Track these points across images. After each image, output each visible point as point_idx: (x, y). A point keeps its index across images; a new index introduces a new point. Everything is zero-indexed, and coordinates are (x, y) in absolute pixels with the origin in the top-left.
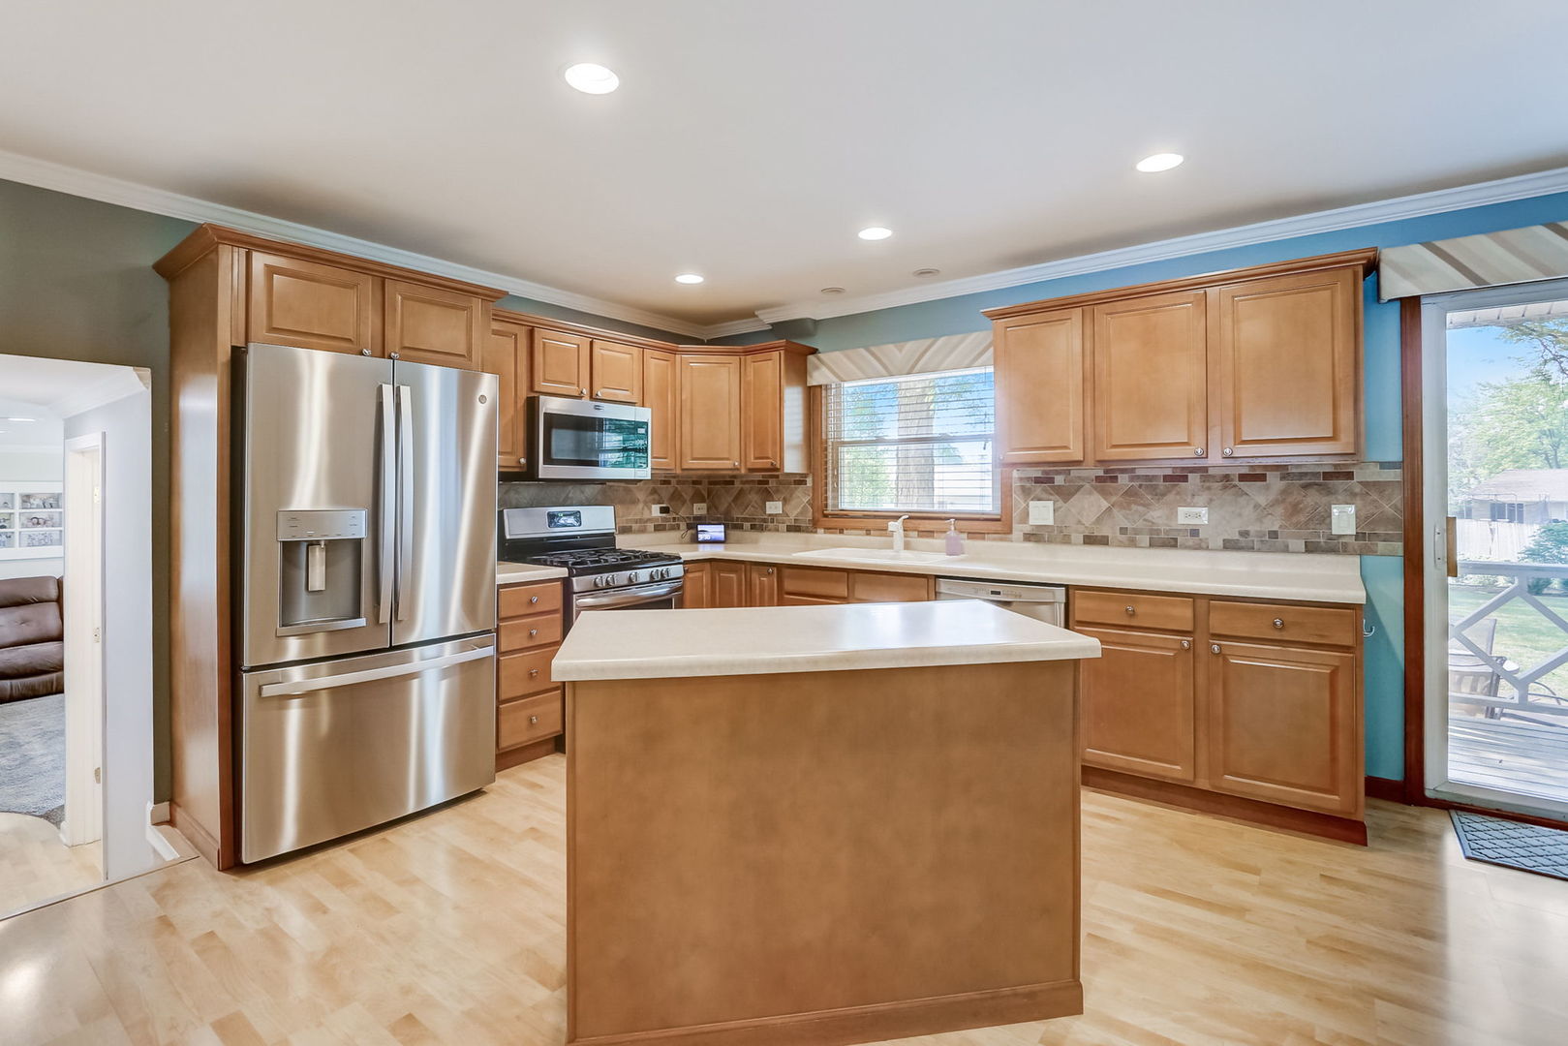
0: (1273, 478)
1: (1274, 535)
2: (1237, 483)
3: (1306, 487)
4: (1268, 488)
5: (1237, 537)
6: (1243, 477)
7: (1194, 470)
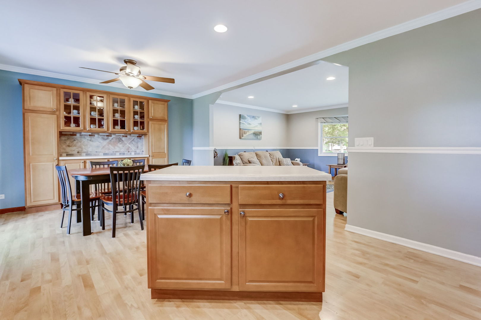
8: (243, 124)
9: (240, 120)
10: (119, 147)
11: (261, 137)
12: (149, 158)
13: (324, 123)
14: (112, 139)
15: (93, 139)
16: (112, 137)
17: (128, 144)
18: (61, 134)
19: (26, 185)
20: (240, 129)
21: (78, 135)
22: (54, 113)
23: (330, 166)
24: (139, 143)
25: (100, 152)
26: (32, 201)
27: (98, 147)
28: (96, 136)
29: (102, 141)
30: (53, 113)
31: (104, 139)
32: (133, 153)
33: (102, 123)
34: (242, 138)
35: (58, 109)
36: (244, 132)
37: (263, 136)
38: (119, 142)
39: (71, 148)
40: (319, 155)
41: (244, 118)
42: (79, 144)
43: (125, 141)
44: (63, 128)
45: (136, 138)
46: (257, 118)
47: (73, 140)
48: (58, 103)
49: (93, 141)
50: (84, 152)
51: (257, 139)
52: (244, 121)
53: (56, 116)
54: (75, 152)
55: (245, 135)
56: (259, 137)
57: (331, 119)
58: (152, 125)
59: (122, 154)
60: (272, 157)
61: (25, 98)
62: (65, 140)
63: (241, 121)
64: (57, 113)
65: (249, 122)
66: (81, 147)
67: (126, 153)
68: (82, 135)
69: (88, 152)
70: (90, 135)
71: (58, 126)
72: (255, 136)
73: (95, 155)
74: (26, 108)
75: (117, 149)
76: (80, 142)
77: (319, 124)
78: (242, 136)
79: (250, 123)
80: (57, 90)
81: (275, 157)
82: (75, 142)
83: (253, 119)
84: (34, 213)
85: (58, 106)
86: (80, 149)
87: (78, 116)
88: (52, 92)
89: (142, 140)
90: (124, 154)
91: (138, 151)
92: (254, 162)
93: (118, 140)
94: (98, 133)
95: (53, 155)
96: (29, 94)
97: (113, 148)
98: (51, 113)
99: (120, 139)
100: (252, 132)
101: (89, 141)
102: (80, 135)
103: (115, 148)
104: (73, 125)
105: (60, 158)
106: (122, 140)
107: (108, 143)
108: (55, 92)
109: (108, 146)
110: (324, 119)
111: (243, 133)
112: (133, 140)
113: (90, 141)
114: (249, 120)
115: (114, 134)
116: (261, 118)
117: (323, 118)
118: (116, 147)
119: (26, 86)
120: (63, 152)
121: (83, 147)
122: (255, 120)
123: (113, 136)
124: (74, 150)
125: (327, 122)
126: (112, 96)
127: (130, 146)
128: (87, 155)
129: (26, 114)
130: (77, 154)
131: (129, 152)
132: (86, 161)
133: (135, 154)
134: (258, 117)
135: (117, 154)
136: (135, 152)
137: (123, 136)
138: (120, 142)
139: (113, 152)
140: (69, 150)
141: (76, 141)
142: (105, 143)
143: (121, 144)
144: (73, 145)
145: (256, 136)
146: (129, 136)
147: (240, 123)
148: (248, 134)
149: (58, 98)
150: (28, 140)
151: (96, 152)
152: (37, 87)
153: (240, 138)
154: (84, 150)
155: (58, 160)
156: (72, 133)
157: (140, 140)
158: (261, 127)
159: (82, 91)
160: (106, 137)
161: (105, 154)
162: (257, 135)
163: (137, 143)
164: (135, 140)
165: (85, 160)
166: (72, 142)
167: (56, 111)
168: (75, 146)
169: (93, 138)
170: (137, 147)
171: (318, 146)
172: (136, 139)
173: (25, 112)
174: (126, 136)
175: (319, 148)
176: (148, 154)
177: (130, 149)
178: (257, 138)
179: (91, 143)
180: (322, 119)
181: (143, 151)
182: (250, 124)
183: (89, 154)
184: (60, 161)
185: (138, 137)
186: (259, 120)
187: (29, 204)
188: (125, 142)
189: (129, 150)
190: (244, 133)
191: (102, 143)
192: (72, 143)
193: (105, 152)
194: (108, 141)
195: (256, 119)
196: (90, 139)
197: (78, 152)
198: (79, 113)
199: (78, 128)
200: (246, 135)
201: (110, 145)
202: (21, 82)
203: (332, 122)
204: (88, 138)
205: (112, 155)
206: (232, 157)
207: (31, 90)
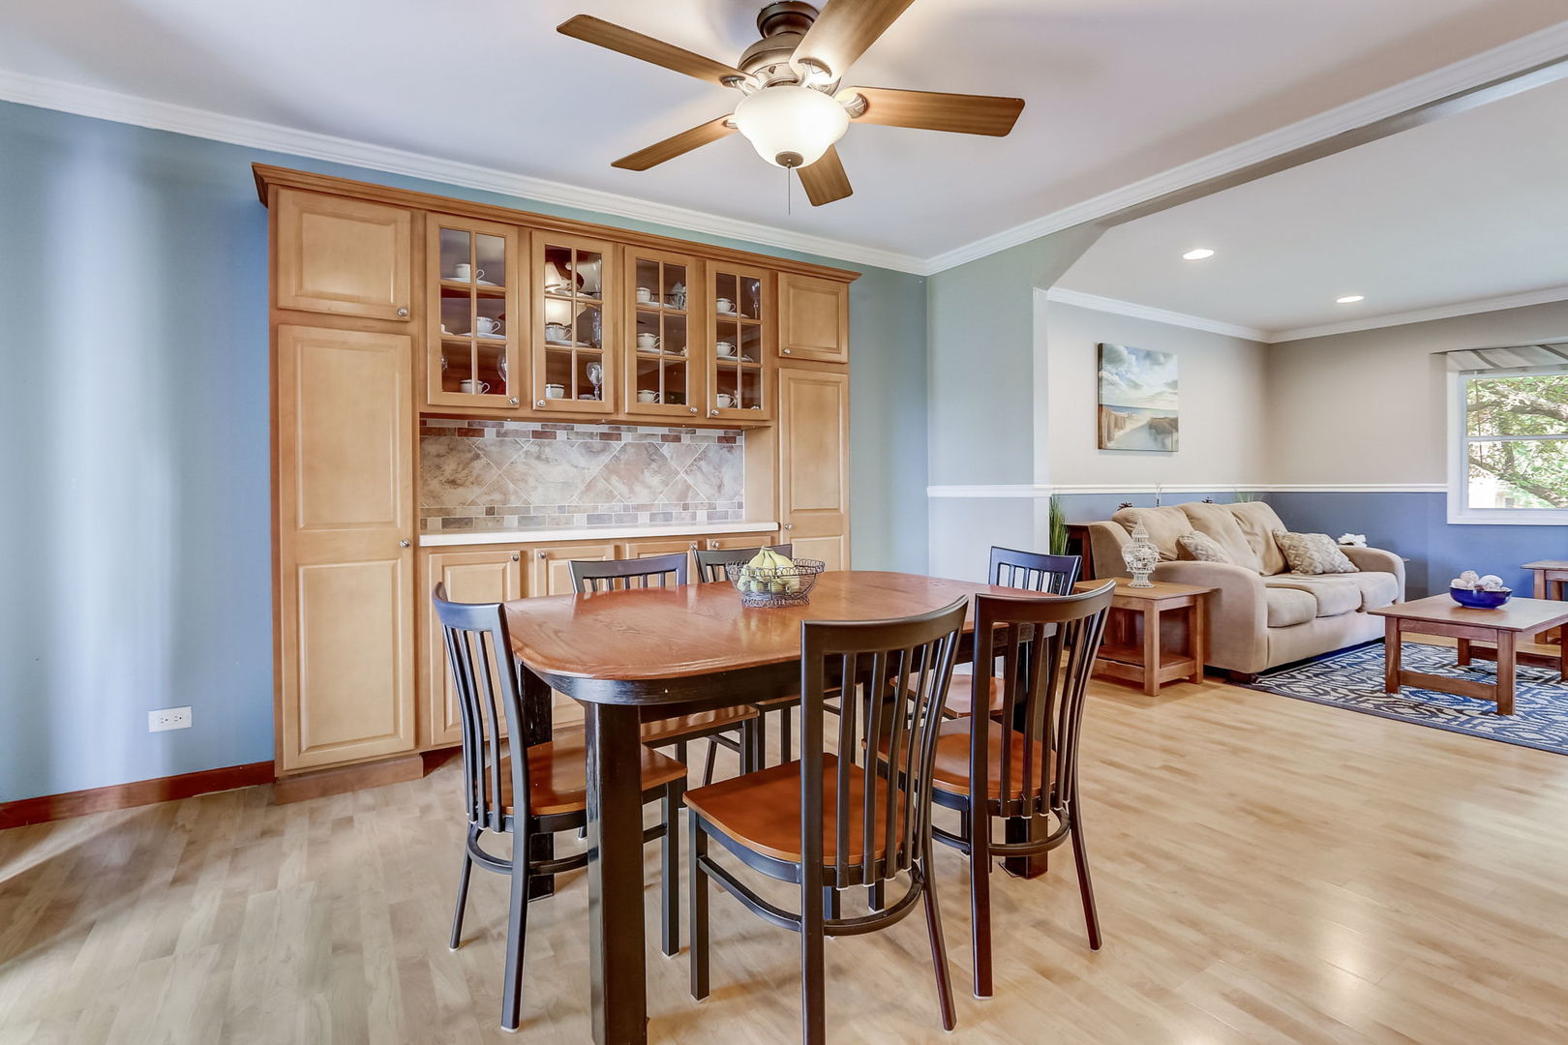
8: (1112, 384)
9: (1099, 369)
10: (650, 487)
11: (1177, 441)
12: (776, 535)
13: (1481, 371)
14: (624, 449)
15: (547, 450)
16: (623, 442)
17: (682, 474)
18: (430, 427)
19: (277, 672)
20: (1100, 406)
21: (490, 433)
22: (401, 326)
23: (1545, 570)
24: (724, 470)
25: (577, 509)
26: (304, 748)
27: (567, 485)
28: (561, 435)
29: (582, 462)
30: (395, 325)
31: (590, 451)
32: (702, 514)
33: (593, 378)
34: (1109, 445)
35: (418, 312)
36: (1116, 418)
37: (1183, 434)
38: (649, 464)
39: (460, 489)
40: (1453, 518)
41: (1116, 359)
42: (495, 471)
43: (671, 458)
44: (439, 398)
45: (715, 445)
46: (1162, 359)
47: (469, 455)
48: (418, 281)
49: (547, 461)
50: (514, 511)
51: (1165, 450)
52: (1117, 374)
53: (407, 339)
54: (478, 512)
55: (1118, 434)
56: (1168, 442)
57: (1518, 354)
58: (789, 386)
59: (661, 516)
60: (1249, 531)
61: (282, 258)
62: (439, 456)
63: (1104, 374)
64: (414, 327)
65: (1133, 378)
66: (499, 487)
67: (674, 512)
68: (505, 434)
69: (528, 510)
70: (536, 434)
71: (417, 389)
72: (1156, 439)
73: (556, 524)
74: (282, 303)
75: (642, 496)
76: (499, 465)
77: (1452, 378)
78: (1109, 439)
79: (1138, 381)
80: (413, 220)
81: (1258, 530)
82: (477, 465)
83: (1148, 362)
84: (312, 798)
85: (419, 295)
86: (497, 496)
87: (501, 342)
88: (392, 226)
89: (737, 452)
90: (667, 517)
91: (721, 505)
92: (1211, 552)
93: (644, 454)
94: (569, 422)
95: (393, 523)
96: (299, 236)
97: (624, 489)
98: (389, 326)
99: (651, 450)
100: (1144, 419)
101: (534, 462)
102: (498, 434)
103: (632, 491)
104: (473, 385)
105: (425, 540)
106: (663, 456)
107: (606, 466)
108: (405, 228)
109: (607, 480)
110: (1479, 355)
111: (1112, 425)
112: (703, 456)
113: (538, 458)
114: (1134, 367)
115: (629, 430)
116: (1175, 358)
117: (1474, 351)
118: (638, 488)
119: (286, 196)
120: (429, 512)
121: (511, 486)
122: (1157, 368)
123: (627, 437)
124: (473, 503)
125: (1497, 368)
126: (634, 254)
127: (689, 480)
128: (527, 521)
129: (283, 330)
130: (485, 519)
131: (686, 507)
132: (530, 553)
133: (710, 517)
134: (1167, 356)
135: (640, 521)
136: (712, 507)
137: (664, 438)
138: (654, 465)
139: (626, 508)
140: (452, 499)
141: (484, 460)
142: (595, 466)
143: (655, 472)
144: (471, 479)
145: (1159, 437)
146: (686, 439)
147: (1100, 380)
149: (419, 258)
150: (292, 451)
151: (561, 508)
152: (330, 203)
153: (1100, 448)
154: (514, 502)
155: (415, 546)
156: (465, 424)
157: (729, 455)
158: (1175, 398)
159: (516, 228)
160: (597, 443)
161: (595, 520)
162: (1163, 429)
163: (718, 467)
164: (711, 454)
165: (523, 549)
166: (466, 465)
167: (407, 318)
168: (478, 481)
169: (549, 445)
170: (720, 487)
171: (1444, 479)
172: (715, 450)
173: (282, 316)
174: (678, 439)
175: (1450, 487)
176: (772, 518)
177: (690, 494)
178: (1164, 445)
179: (541, 467)
180: (1472, 354)
181: (740, 506)
182: (1136, 386)
183: (532, 518)
184: (422, 555)
185: (720, 440)
186: (1170, 370)
187: (289, 763)
188: (674, 464)
189: (689, 501)
190: (1116, 426)
191: (583, 468)
192: (466, 471)
193: (595, 508)
194: (605, 458)
195: (1158, 363)
196: (535, 449)
197: (490, 511)
198: (502, 332)
199: (496, 400)
201: (614, 479)
202: (266, 180)
203: (1524, 369)
204: (530, 446)
205: (620, 521)
206: (1085, 529)
207: (306, 216)
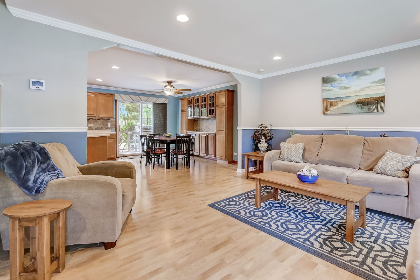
0: (101, 120)
1: (101, 127)
2: (97, 120)
3: (105, 121)
4: (100, 121)
5: (97, 128)
6: (98, 120)
7: (91, 118)
11: (384, 107)
34: (327, 113)
37: (388, 103)
48: (187, 106)
53: (186, 112)
55: (333, 108)
56: (376, 107)
58: (217, 111)
71: (187, 116)
78: (327, 110)
100: (352, 100)
111: (329, 105)
148: (340, 105)
153: (324, 114)
162: (370, 104)
178: (373, 109)
197: (199, 129)
200: (335, 107)
